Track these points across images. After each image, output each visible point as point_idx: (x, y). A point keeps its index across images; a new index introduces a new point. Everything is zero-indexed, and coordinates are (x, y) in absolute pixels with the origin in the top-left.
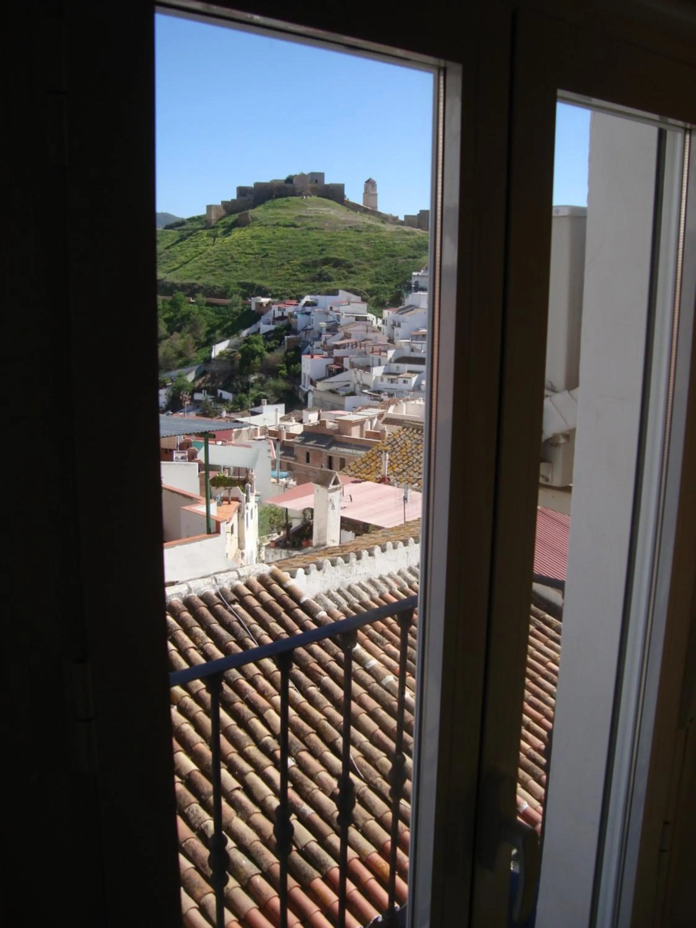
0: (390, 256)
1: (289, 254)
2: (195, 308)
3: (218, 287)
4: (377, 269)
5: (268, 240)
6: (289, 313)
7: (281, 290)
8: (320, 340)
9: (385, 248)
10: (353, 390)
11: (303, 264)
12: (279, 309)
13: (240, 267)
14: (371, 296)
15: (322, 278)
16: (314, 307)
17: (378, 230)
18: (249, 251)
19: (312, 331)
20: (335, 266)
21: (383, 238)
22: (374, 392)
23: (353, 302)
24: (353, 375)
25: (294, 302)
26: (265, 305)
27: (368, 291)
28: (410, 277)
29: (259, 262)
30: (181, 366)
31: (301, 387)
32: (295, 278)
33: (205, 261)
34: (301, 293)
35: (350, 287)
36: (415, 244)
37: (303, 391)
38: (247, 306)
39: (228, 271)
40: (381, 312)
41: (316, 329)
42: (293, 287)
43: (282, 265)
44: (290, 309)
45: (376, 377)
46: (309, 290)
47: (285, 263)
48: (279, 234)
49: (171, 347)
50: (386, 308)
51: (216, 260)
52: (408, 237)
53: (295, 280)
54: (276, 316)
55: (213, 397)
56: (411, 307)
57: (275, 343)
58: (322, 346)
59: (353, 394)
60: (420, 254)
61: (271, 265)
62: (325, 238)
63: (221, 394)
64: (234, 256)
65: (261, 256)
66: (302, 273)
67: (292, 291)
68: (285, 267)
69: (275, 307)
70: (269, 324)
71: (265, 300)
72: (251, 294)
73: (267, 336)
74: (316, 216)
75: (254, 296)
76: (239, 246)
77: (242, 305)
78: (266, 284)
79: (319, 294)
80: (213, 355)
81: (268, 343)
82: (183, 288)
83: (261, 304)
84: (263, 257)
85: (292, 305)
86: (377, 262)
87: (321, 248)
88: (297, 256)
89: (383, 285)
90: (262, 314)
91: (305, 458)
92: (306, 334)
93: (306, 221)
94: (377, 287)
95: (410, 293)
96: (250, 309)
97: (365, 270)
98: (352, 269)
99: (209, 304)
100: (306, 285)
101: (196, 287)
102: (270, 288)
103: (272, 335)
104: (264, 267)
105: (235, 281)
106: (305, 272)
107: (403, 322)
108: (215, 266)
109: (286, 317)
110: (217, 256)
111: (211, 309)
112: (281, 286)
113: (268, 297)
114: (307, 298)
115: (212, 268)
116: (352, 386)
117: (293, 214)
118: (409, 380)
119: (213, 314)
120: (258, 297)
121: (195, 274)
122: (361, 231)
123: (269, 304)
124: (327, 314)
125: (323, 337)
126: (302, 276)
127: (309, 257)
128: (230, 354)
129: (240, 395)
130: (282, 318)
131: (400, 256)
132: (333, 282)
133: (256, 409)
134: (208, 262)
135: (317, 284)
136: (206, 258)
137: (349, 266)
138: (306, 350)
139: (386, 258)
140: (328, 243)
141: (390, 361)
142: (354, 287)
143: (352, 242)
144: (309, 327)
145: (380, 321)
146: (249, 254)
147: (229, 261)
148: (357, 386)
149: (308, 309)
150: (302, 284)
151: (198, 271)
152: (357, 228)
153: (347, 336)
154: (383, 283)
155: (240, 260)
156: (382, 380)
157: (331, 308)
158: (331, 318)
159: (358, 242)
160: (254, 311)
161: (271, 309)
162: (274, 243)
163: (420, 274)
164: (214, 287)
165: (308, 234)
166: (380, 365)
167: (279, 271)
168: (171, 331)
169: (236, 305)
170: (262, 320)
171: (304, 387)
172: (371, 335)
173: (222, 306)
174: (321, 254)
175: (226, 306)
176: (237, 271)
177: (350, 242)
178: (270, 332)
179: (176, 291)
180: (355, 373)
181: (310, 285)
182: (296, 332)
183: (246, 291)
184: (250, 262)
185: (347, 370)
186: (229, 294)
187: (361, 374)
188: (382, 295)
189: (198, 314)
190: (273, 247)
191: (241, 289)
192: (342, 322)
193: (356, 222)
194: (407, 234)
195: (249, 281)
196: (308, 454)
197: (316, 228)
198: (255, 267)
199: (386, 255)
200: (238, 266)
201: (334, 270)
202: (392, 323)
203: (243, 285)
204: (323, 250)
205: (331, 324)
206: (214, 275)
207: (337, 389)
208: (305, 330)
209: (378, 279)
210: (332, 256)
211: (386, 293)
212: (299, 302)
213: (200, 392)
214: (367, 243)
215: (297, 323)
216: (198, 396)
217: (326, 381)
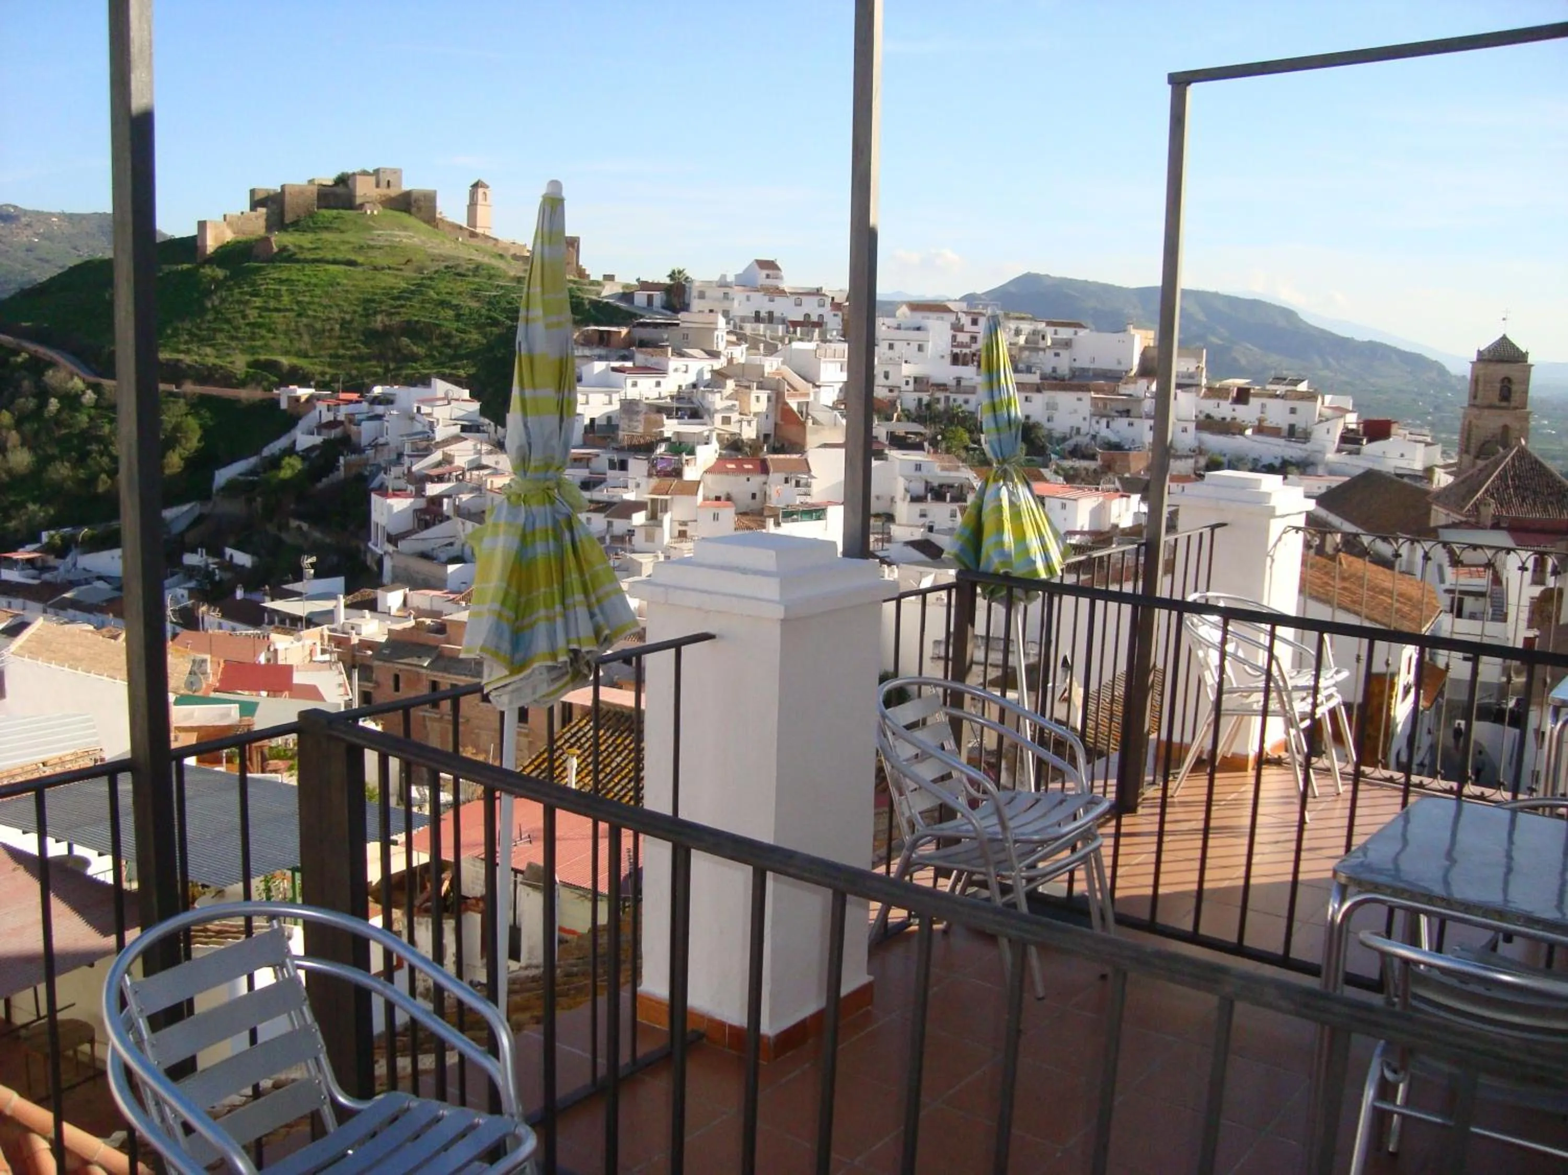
2: (182, 405)
3: (221, 367)
5: (306, 286)
6: (347, 416)
7: (332, 375)
10: (459, 553)
11: (368, 330)
12: (329, 408)
14: (487, 388)
15: (400, 356)
16: (390, 406)
17: (493, 273)
19: (386, 449)
23: (457, 400)
24: (460, 527)
25: (355, 396)
26: (303, 400)
27: (476, 378)
29: (292, 325)
31: (370, 545)
32: (354, 353)
34: (368, 380)
35: (449, 372)
37: (374, 553)
38: (274, 403)
40: (503, 417)
41: (392, 446)
43: (332, 330)
44: (347, 409)
46: (378, 374)
47: (337, 327)
48: (323, 276)
51: (216, 320)
53: (354, 358)
54: (324, 420)
55: (217, 560)
58: (404, 474)
59: (458, 559)
61: (313, 331)
62: (403, 285)
63: (231, 556)
64: (248, 312)
65: (294, 314)
66: (365, 345)
67: (351, 377)
68: (337, 335)
69: (321, 406)
70: (312, 434)
71: (303, 393)
72: (280, 381)
73: (309, 455)
74: (388, 246)
75: (284, 386)
76: (256, 295)
77: (264, 399)
78: (305, 364)
79: (396, 383)
80: (217, 485)
81: (310, 468)
83: (297, 399)
84: (298, 316)
85: (350, 401)
86: (494, 329)
87: (397, 303)
88: (357, 316)
90: (299, 416)
91: (391, 683)
92: (376, 453)
93: (372, 253)
96: (278, 406)
98: (453, 341)
99: (205, 398)
100: (374, 366)
101: (182, 366)
102: (311, 370)
103: (317, 452)
104: (300, 334)
105: (251, 358)
106: (370, 344)
108: (215, 330)
109: (341, 423)
110: (218, 312)
111: (208, 405)
112: (330, 367)
113: (309, 386)
114: (377, 391)
115: (210, 333)
116: (457, 545)
117: (349, 243)
119: (213, 414)
120: (292, 387)
121: (180, 343)
122: (464, 275)
123: (310, 399)
124: (412, 418)
125: (406, 461)
126: (365, 350)
127: (378, 317)
128: (246, 484)
129: (265, 559)
130: (334, 424)
132: (419, 364)
133: (296, 586)
135: (392, 365)
137: (447, 336)
138: (375, 483)
140: (408, 295)
142: (456, 373)
143: (451, 293)
144: (381, 440)
146: (275, 310)
147: (240, 322)
148: (467, 546)
149: (379, 409)
150: (366, 364)
151: (186, 338)
152: (459, 270)
153: (447, 460)
155: (258, 321)
157: (418, 409)
158: (418, 427)
159: (460, 294)
160: (284, 411)
161: (314, 407)
162: (317, 292)
164: (215, 368)
165: (373, 279)
167: (326, 341)
170: (299, 427)
171: (376, 545)
172: (488, 459)
173: (229, 401)
174: (398, 314)
175: (233, 400)
176: (253, 340)
178: (315, 447)
180: (463, 524)
181: (380, 367)
182: (358, 450)
183: (270, 375)
184: (276, 324)
185: (448, 518)
187: (472, 527)
189: (186, 415)
190: (316, 300)
191: (262, 373)
192: (438, 435)
193: (458, 258)
195: (273, 358)
196: (397, 678)
197: (389, 268)
198: (285, 333)
199: (506, 318)
200: (255, 331)
203: (261, 365)
204: (401, 306)
205: (419, 437)
207: (432, 550)
208: (375, 445)
210: (416, 318)
212: (362, 396)
213: (194, 551)
214: (475, 295)
215: (360, 433)
216: (191, 559)
217: (414, 537)
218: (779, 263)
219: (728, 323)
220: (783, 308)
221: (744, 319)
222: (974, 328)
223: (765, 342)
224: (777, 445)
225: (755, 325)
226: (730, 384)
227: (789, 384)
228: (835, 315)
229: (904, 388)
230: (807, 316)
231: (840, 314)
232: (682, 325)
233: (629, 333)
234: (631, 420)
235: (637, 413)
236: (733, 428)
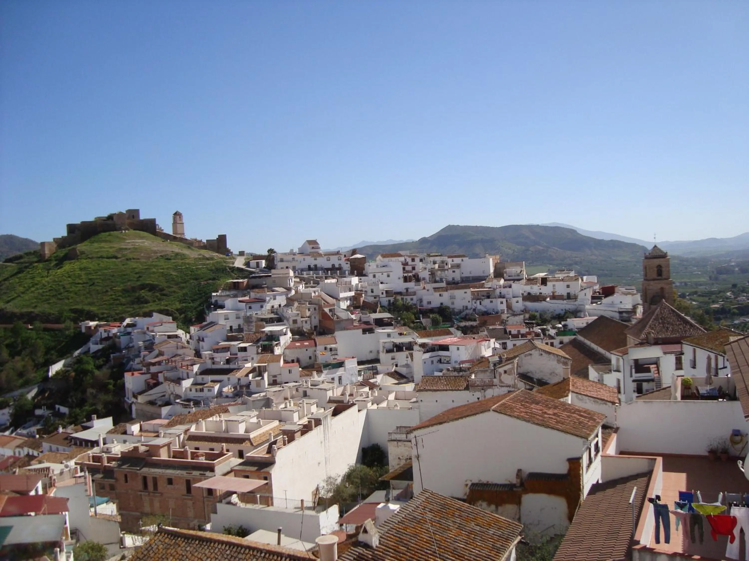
0: (194, 279)
1: (112, 282)
2: (33, 334)
3: (53, 314)
4: (184, 291)
5: (94, 270)
6: (114, 334)
7: (107, 314)
8: (140, 357)
9: (190, 273)
10: (168, 400)
11: (124, 290)
12: (105, 331)
13: (72, 295)
14: (180, 314)
15: (141, 301)
16: (134, 328)
17: (183, 257)
18: (78, 281)
19: (133, 349)
20: (150, 291)
21: (189, 264)
22: (184, 401)
23: (166, 323)
24: (167, 387)
25: (118, 324)
26: (93, 328)
27: (177, 310)
28: (211, 297)
29: (87, 290)
30: (23, 386)
31: (126, 399)
32: (118, 302)
33: (41, 291)
34: (124, 315)
35: (162, 308)
36: (213, 268)
37: (127, 403)
38: (78, 329)
39: (61, 299)
40: (188, 328)
41: (136, 347)
42: (116, 310)
43: (107, 291)
44: (115, 330)
45: (186, 388)
46: (129, 312)
47: (109, 290)
48: (102, 265)
49: (13, 369)
50: (192, 325)
51: (50, 290)
52: (208, 262)
53: (118, 304)
54: (103, 337)
55: (51, 412)
56: (212, 324)
57: (103, 361)
58: (141, 361)
59: (167, 404)
60: (218, 277)
61: (98, 292)
62: (141, 267)
63: (59, 409)
64: (66, 286)
65: (88, 285)
66: (123, 298)
67: (117, 314)
68: (109, 294)
69: (101, 330)
70: (97, 344)
71: (92, 324)
72: (81, 319)
73: (96, 355)
74: (134, 248)
75: (84, 321)
76: (69, 277)
77: (74, 328)
78: (93, 309)
79: (138, 315)
80: (50, 374)
81: (97, 362)
82: (22, 316)
83: (90, 327)
84: (90, 286)
85: (115, 326)
86: (184, 285)
87: (138, 275)
88: (119, 284)
89: (189, 305)
90: (91, 336)
91: (124, 479)
92: (128, 351)
93: (125, 252)
94: (186, 307)
95: (211, 312)
96: (81, 331)
97: (174, 292)
98: (164, 292)
99: (45, 330)
100: (127, 308)
101: (33, 315)
102: (96, 312)
103: (99, 354)
104: (91, 295)
105: (66, 308)
106: (126, 297)
107: (206, 337)
108: (49, 296)
109: (111, 338)
110: (51, 287)
111: (47, 333)
112: (106, 309)
113: (96, 321)
114: (128, 321)
115: (47, 297)
116: (167, 396)
117: (114, 247)
118: (212, 389)
119: (49, 338)
120: (87, 322)
121: (32, 303)
122: (170, 259)
123: (97, 327)
124: (145, 333)
125: (142, 354)
126: (123, 300)
127: (129, 283)
128: (65, 373)
129: (74, 410)
130: (108, 338)
131: (202, 279)
132: (149, 304)
133: (88, 424)
134: (43, 292)
135: (136, 306)
136: (42, 289)
137: (162, 290)
138: (128, 367)
139: (192, 281)
140: (143, 271)
141: (196, 374)
142: (166, 308)
143: (163, 269)
144: (131, 345)
145: (188, 335)
146: (78, 284)
147: (62, 290)
148: (172, 396)
149: (129, 330)
150: (124, 307)
151: (35, 300)
152: (167, 257)
153: (161, 354)
154: (190, 303)
155: (71, 290)
156: (191, 390)
157: (148, 328)
158: (148, 338)
159: (168, 268)
160: (84, 333)
161: (98, 331)
162: (99, 273)
163: (218, 294)
164: (50, 314)
165: (127, 264)
166: (188, 378)
167: (104, 297)
168: (12, 355)
169: (68, 329)
170: (91, 341)
171: (128, 398)
172: (180, 352)
173: (57, 330)
174: (137, 281)
175: (60, 330)
176: (68, 299)
177: (162, 269)
178: (98, 351)
179: (15, 319)
180: (169, 385)
181: (130, 308)
182: (120, 350)
183: (77, 315)
184: (79, 290)
186: (62, 319)
187: (174, 387)
188: (189, 313)
189: (36, 339)
190: (98, 277)
191: (73, 315)
192: (157, 341)
193: (166, 251)
194: (208, 259)
195: (79, 307)
196: (126, 476)
197: (134, 259)
198: (84, 295)
199: (190, 279)
200: (69, 294)
201: (150, 294)
202: (197, 338)
203: (74, 311)
204: (140, 277)
205: (147, 343)
206: (49, 303)
207: (155, 400)
208: (128, 348)
209: (185, 299)
210: (147, 282)
211: (192, 312)
212: (121, 323)
213: (40, 408)
214: (175, 269)
215: (120, 343)
216: (38, 412)
217: (145, 394)
218: (318, 241)
219: (294, 273)
220: (322, 262)
221: (302, 270)
222: (413, 263)
223: (313, 280)
224: (321, 330)
225: (308, 272)
226: (296, 304)
227: (324, 300)
228: (347, 264)
229: (381, 296)
230: (333, 265)
231: (349, 262)
232: (272, 276)
233: (248, 282)
234: (249, 326)
235: (252, 322)
236: (299, 325)
